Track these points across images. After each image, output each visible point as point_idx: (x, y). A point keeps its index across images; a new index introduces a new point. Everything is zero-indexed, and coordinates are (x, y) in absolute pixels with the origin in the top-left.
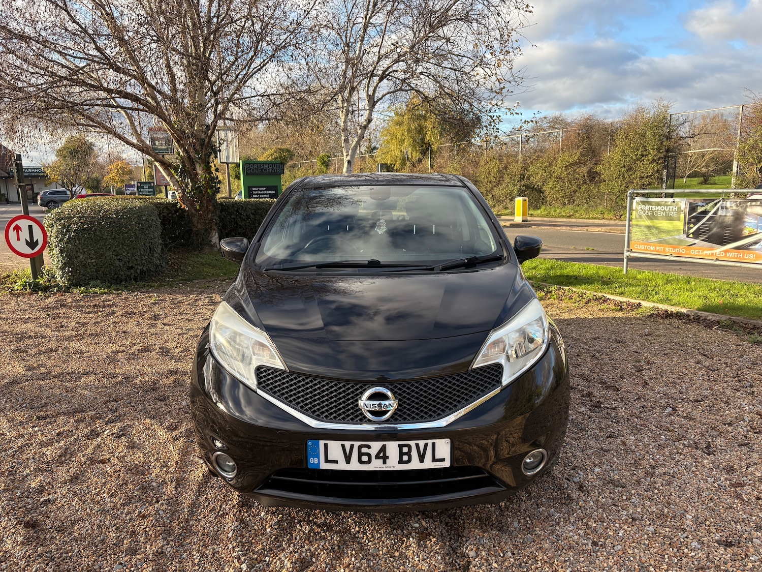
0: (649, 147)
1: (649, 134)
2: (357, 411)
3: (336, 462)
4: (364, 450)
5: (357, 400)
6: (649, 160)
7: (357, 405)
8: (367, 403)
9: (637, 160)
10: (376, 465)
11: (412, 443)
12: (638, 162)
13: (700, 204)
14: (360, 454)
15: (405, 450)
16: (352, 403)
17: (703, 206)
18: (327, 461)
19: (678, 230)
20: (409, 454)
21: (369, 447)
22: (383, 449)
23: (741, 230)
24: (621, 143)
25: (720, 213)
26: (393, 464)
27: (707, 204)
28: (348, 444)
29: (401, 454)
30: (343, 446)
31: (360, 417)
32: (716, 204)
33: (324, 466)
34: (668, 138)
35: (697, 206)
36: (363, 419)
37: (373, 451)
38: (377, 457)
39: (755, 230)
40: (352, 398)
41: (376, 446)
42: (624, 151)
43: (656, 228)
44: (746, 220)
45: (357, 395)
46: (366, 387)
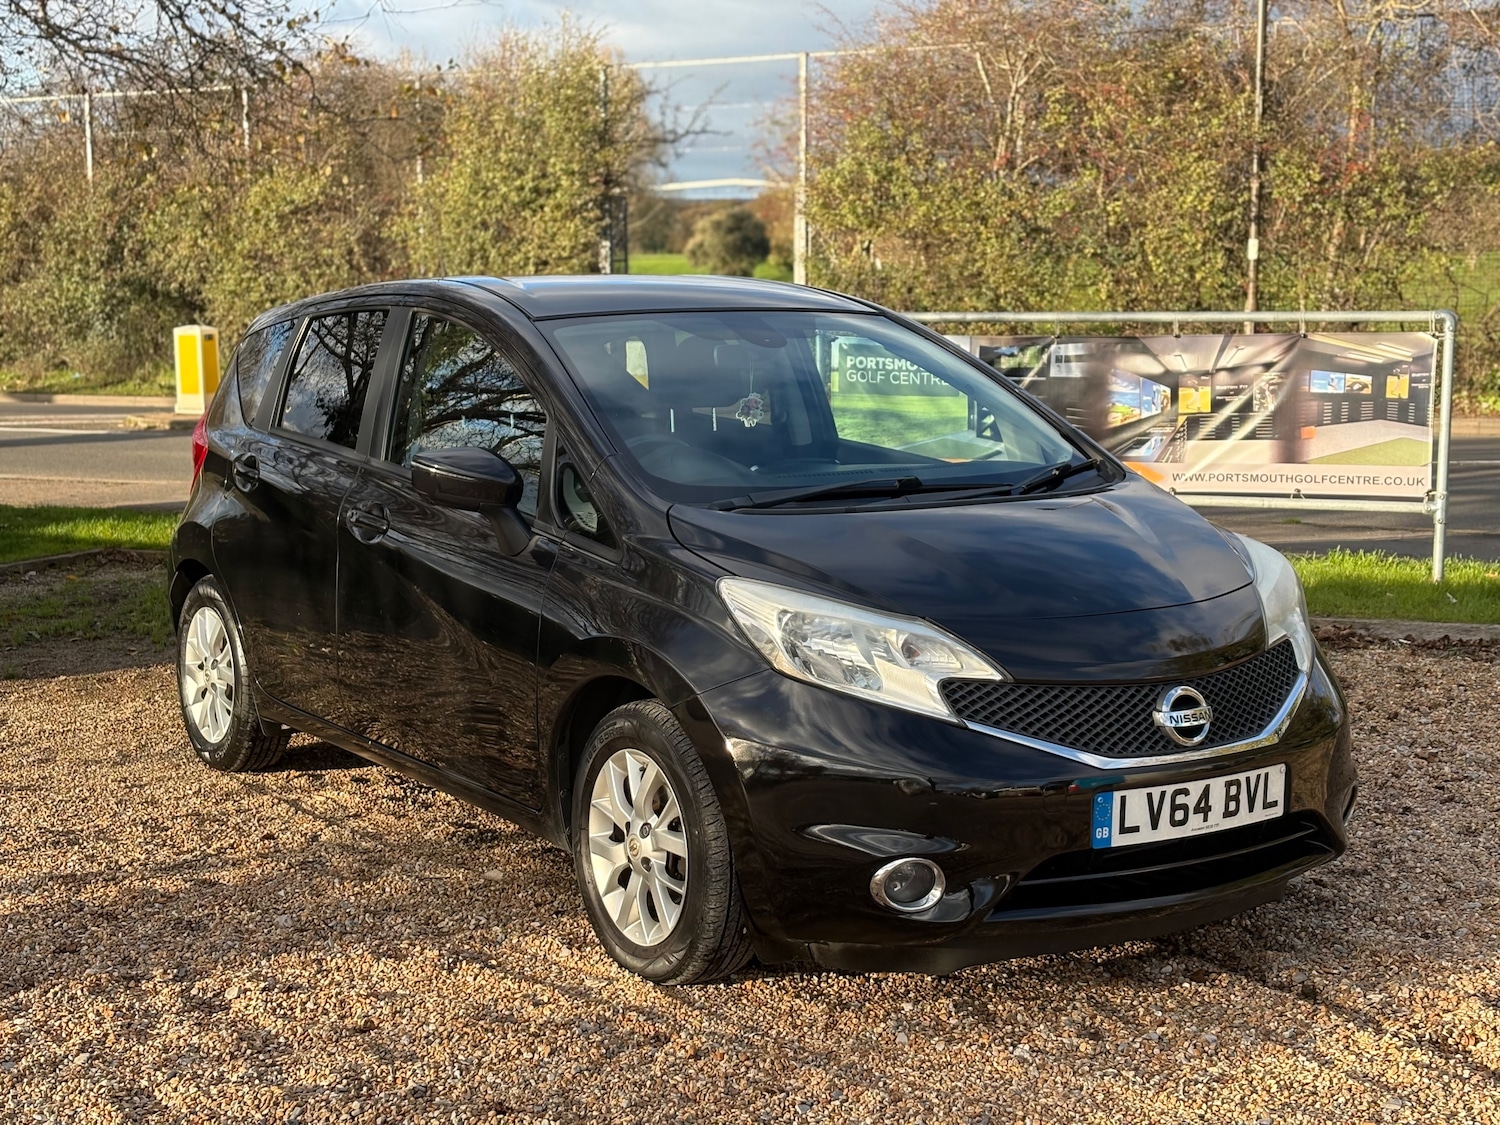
0: (556, 166)
1: (552, 123)
2: (1154, 733)
3: (1136, 829)
4: (1180, 800)
5: (1150, 715)
6: (558, 207)
7: (1153, 723)
8: (1174, 714)
9: (525, 204)
10: (1195, 826)
11: (1242, 777)
12: (527, 213)
13: (1004, 349)
14: (1174, 808)
15: (1233, 790)
16: (1145, 720)
17: (1012, 355)
18: (1124, 830)
19: (955, 421)
20: (1236, 798)
21: (1186, 792)
22: (1206, 792)
23: (1105, 413)
24: (464, 145)
25: (1054, 372)
26: (1217, 822)
27: (1022, 350)
28: (1156, 791)
29: (1229, 798)
30: (1150, 796)
31: (1162, 743)
32: (1042, 351)
33: (1119, 840)
34: (604, 137)
35: (999, 357)
36: (1170, 747)
37: (1191, 801)
38: (1197, 810)
39: (1137, 411)
40: (1143, 710)
41: (1196, 788)
42: (477, 172)
43: (899, 416)
44: (1115, 388)
45: (1149, 705)
46: (1159, 689)
